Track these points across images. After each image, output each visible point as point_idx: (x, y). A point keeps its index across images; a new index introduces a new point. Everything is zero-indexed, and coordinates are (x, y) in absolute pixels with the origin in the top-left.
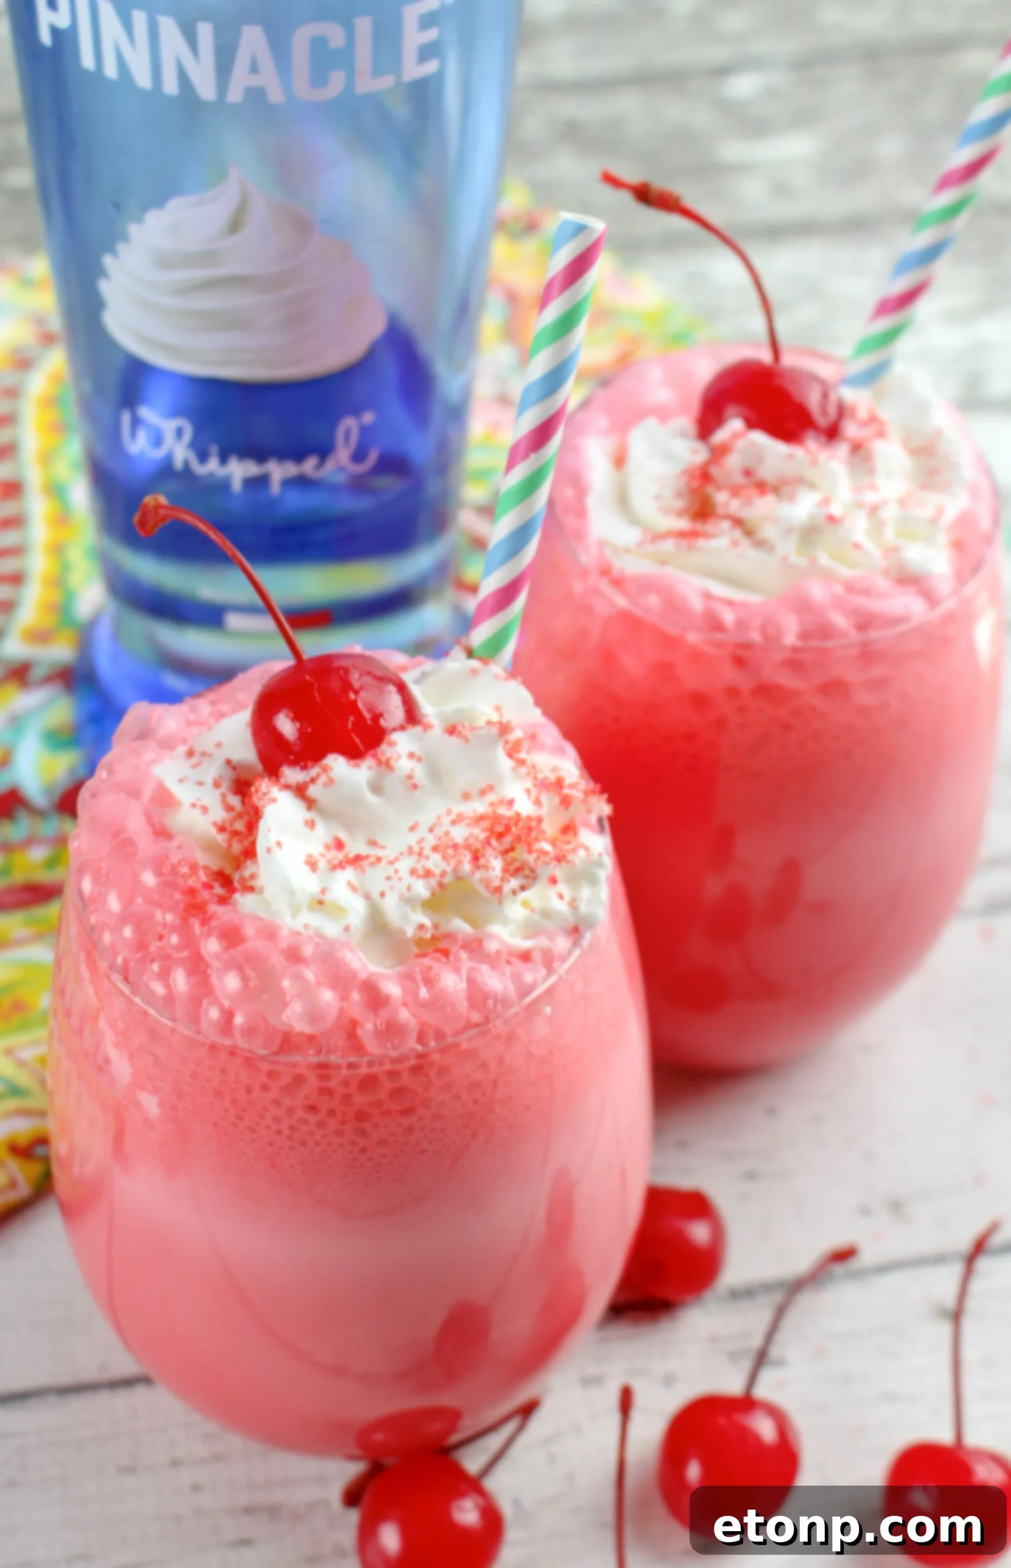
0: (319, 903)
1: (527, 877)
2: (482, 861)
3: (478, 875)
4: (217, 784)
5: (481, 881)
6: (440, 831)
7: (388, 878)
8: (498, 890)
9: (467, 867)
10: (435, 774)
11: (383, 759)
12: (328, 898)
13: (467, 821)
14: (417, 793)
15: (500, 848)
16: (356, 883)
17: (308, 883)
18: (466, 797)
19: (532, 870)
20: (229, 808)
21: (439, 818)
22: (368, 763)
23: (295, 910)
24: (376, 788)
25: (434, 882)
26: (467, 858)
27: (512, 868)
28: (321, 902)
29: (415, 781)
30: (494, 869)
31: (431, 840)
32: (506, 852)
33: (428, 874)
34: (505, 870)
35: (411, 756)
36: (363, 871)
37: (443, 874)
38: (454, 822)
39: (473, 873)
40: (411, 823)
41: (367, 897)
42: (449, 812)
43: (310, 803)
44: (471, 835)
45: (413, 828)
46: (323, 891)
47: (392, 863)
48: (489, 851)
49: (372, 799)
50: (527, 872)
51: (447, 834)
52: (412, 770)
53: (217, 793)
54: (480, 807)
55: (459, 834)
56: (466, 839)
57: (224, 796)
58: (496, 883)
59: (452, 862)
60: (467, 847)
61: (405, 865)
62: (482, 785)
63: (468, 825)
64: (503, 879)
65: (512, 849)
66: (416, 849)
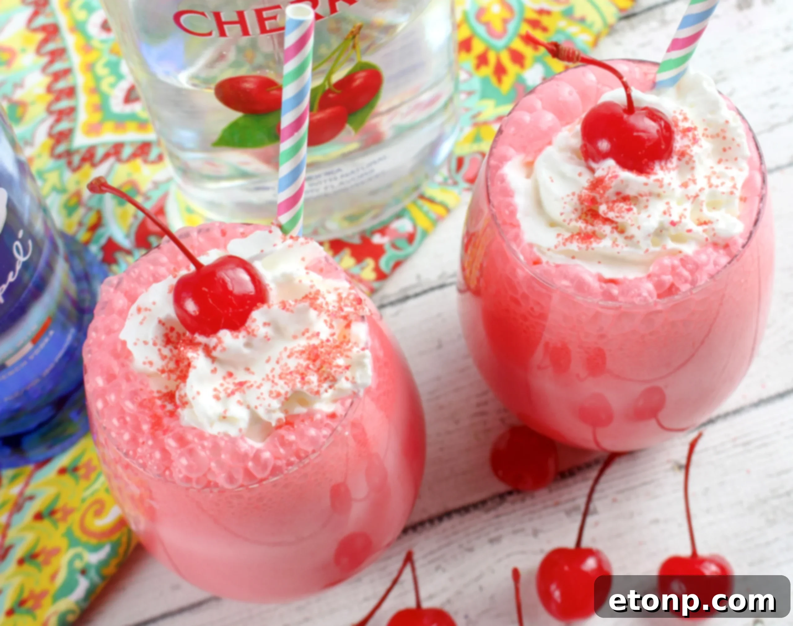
0: (224, 418)
1: (331, 381)
2: (307, 379)
3: (306, 388)
4: (155, 344)
5: (308, 390)
6: (282, 363)
7: (258, 398)
8: (318, 393)
9: (299, 385)
10: (279, 330)
11: (250, 330)
12: (228, 414)
13: (296, 354)
14: (270, 341)
15: (315, 369)
16: (242, 400)
17: (216, 408)
18: (295, 337)
19: (334, 377)
20: (164, 357)
21: (281, 353)
22: (242, 334)
23: (211, 424)
24: (248, 345)
25: (282, 398)
26: (299, 379)
27: (322, 378)
28: (224, 417)
29: (269, 337)
30: (313, 382)
31: (278, 371)
32: (319, 369)
33: (279, 395)
34: (319, 381)
35: (265, 324)
36: (244, 392)
37: (286, 393)
38: (289, 357)
39: (302, 388)
40: (266, 358)
41: (248, 407)
42: (286, 349)
43: (214, 359)
44: (299, 364)
45: (268, 361)
46: (225, 412)
47: (259, 387)
48: (310, 372)
49: (246, 351)
50: (331, 378)
51: (286, 365)
52: (267, 333)
53: (156, 349)
54: (302, 343)
55: (292, 364)
56: (296, 367)
57: (159, 350)
58: (316, 389)
59: (290, 385)
60: (297, 372)
61: (267, 387)
62: (303, 329)
63: (297, 357)
64: (319, 386)
65: (321, 367)
66: (270, 377)
